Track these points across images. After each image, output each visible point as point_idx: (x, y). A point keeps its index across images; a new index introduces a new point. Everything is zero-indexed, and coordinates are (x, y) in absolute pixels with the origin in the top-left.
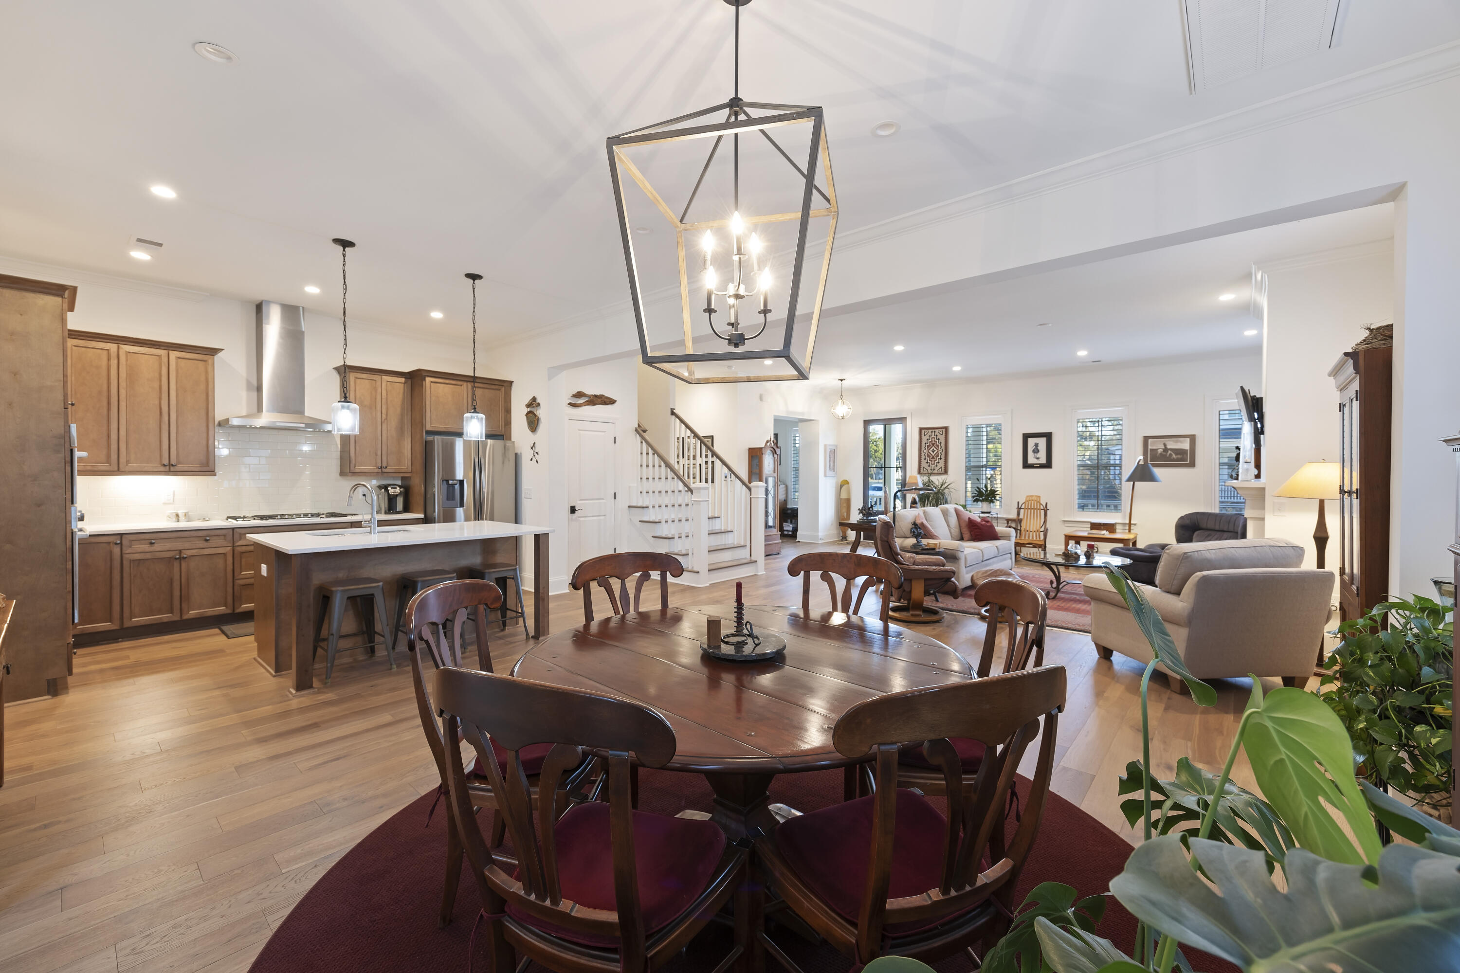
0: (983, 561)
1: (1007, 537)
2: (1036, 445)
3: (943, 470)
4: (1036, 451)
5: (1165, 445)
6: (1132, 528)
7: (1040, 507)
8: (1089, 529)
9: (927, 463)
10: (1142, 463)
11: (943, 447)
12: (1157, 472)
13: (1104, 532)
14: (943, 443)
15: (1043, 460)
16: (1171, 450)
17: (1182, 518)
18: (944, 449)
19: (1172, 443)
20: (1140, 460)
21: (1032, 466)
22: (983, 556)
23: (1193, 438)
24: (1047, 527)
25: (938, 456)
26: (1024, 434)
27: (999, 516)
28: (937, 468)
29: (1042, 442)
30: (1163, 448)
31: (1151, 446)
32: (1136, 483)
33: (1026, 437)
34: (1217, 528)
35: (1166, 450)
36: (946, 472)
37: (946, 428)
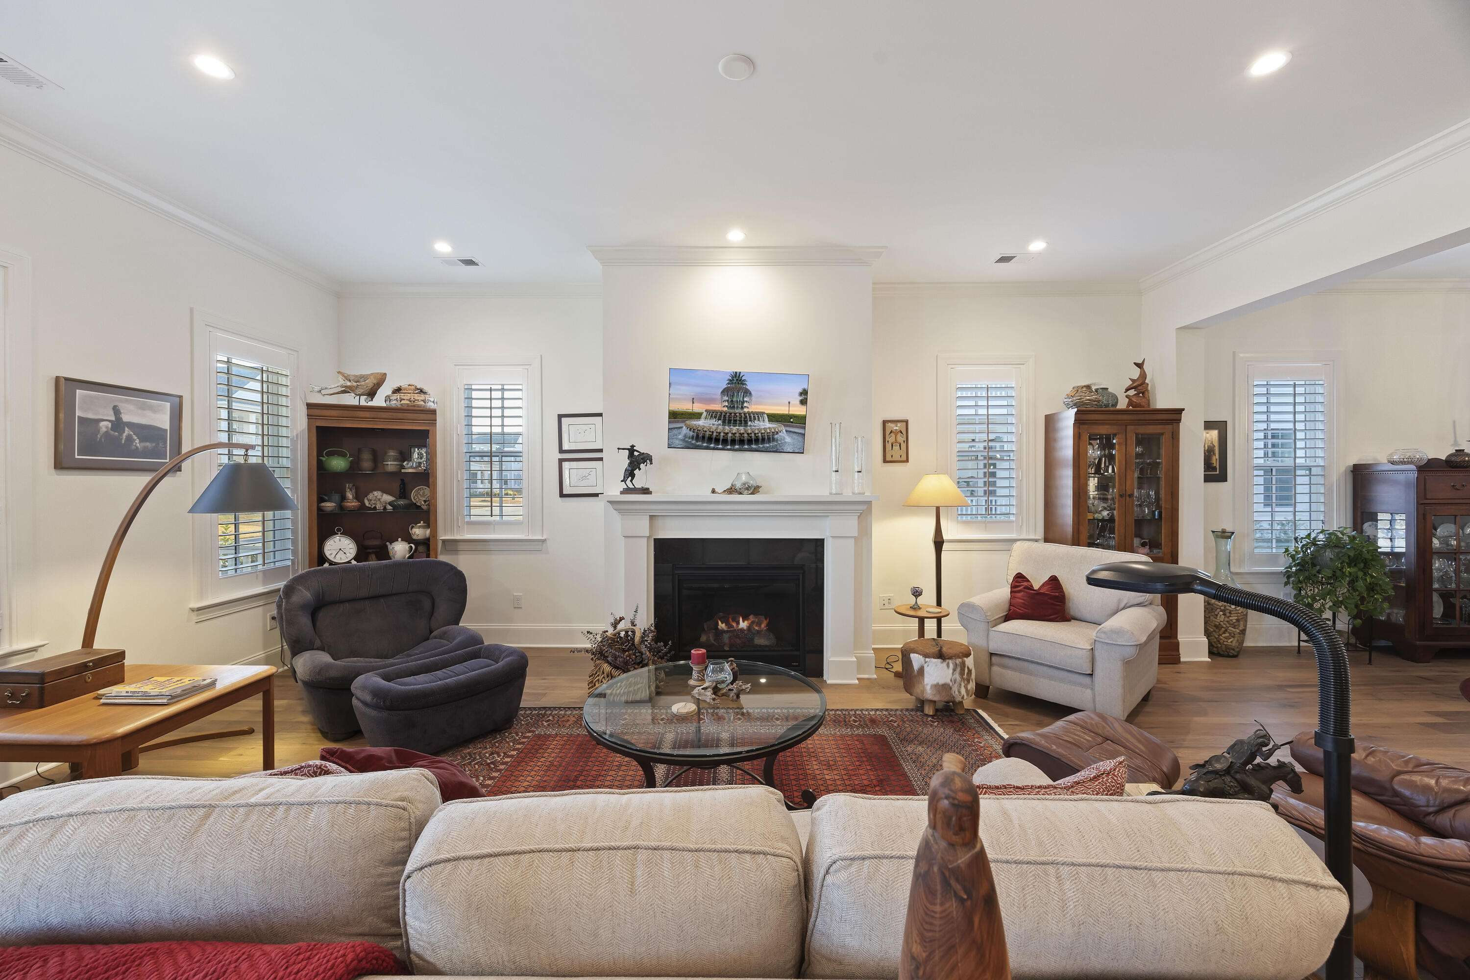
5: (116, 411)
16: (130, 425)
19: (131, 407)
23: (177, 403)
30: (113, 419)
31: (83, 409)
35: (118, 424)
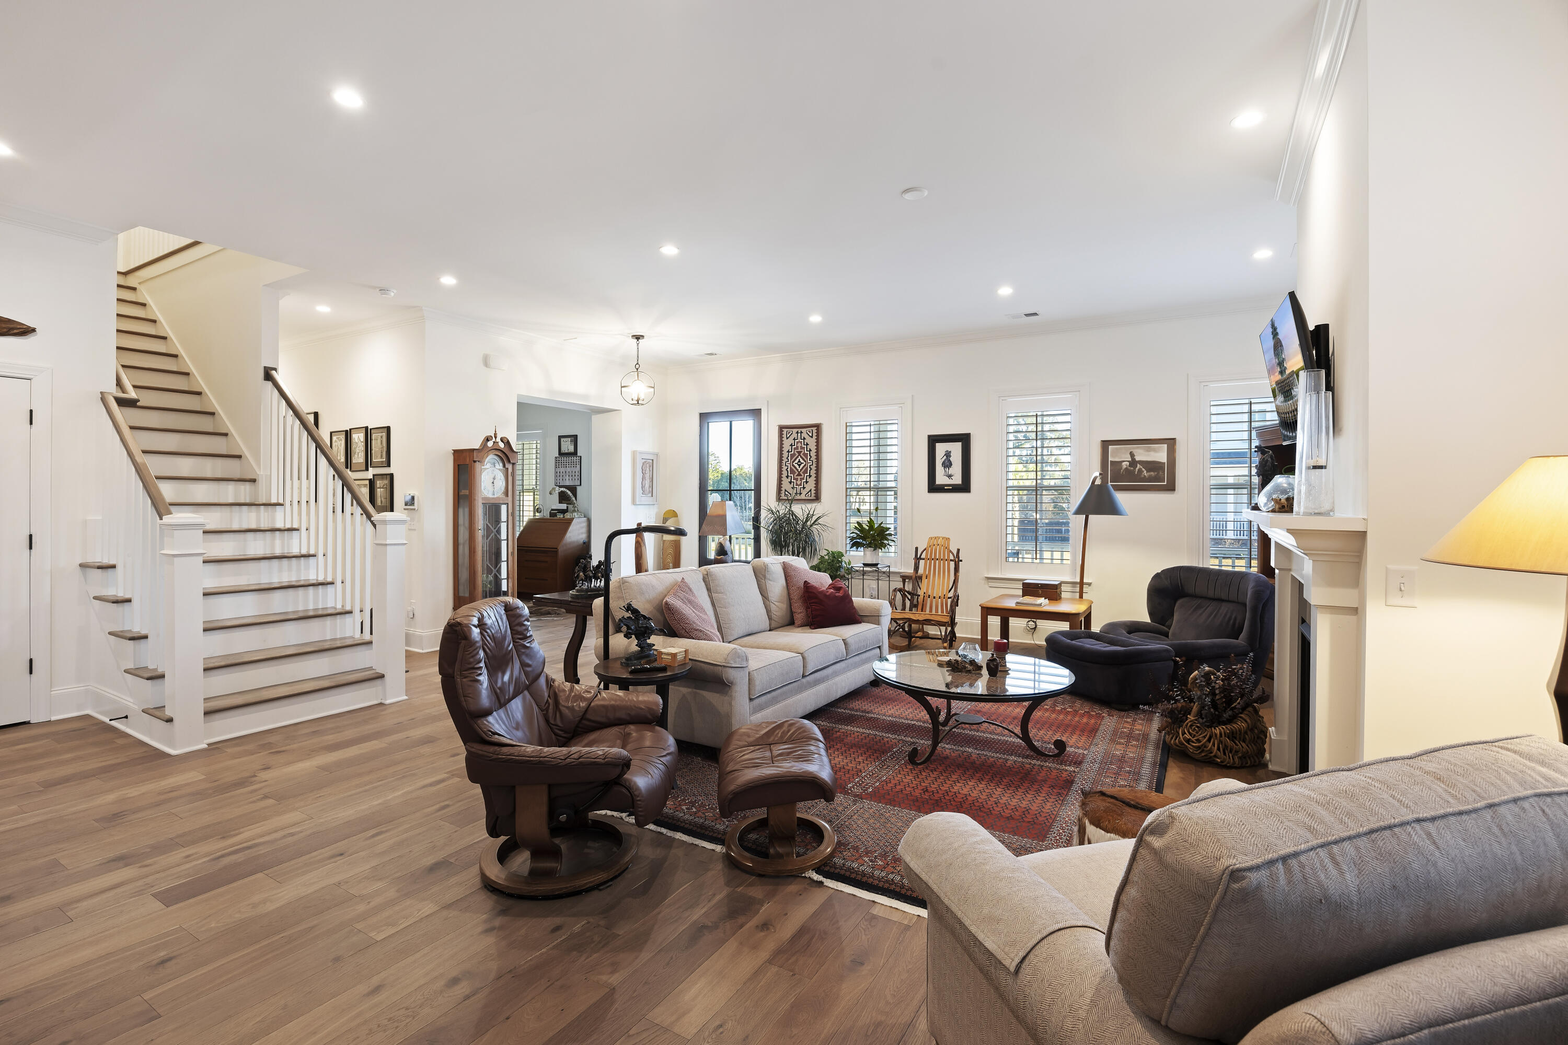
0: (804, 676)
1: (874, 618)
2: (948, 454)
3: (813, 495)
4: (947, 464)
5: (1132, 455)
6: (1085, 590)
7: (949, 556)
8: (1020, 592)
9: (790, 482)
10: (1098, 482)
11: (814, 458)
12: (1122, 498)
13: (1042, 600)
14: (814, 451)
15: (957, 480)
16: (1141, 462)
17: (1157, 576)
18: (815, 461)
19: (1140, 451)
20: (1095, 479)
21: (941, 489)
22: (804, 667)
23: (1171, 443)
24: (959, 591)
25: (806, 472)
26: (929, 437)
27: (892, 569)
28: (804, 492)
29: (956, 449)
30: (1130, 460)
31: (1112, 456)
32: (1091, 517)
33: (933, 440)
34: (1211, 594)
35: (1133, 463)
36: (817, 498)
37: (818, 427)
